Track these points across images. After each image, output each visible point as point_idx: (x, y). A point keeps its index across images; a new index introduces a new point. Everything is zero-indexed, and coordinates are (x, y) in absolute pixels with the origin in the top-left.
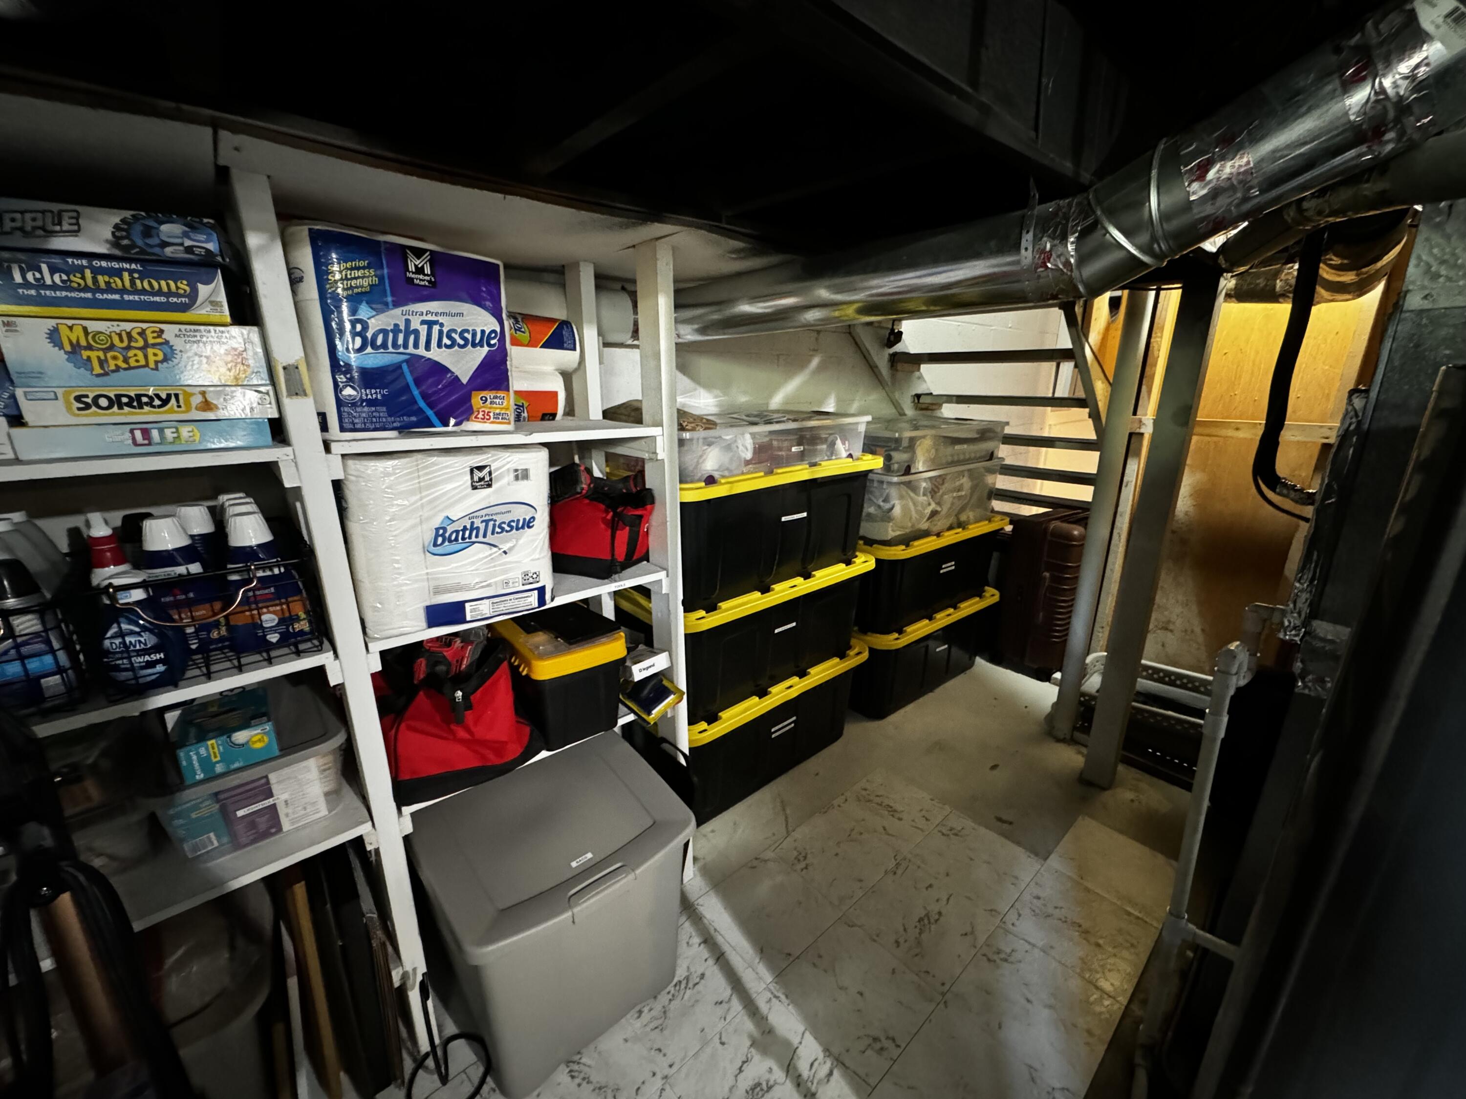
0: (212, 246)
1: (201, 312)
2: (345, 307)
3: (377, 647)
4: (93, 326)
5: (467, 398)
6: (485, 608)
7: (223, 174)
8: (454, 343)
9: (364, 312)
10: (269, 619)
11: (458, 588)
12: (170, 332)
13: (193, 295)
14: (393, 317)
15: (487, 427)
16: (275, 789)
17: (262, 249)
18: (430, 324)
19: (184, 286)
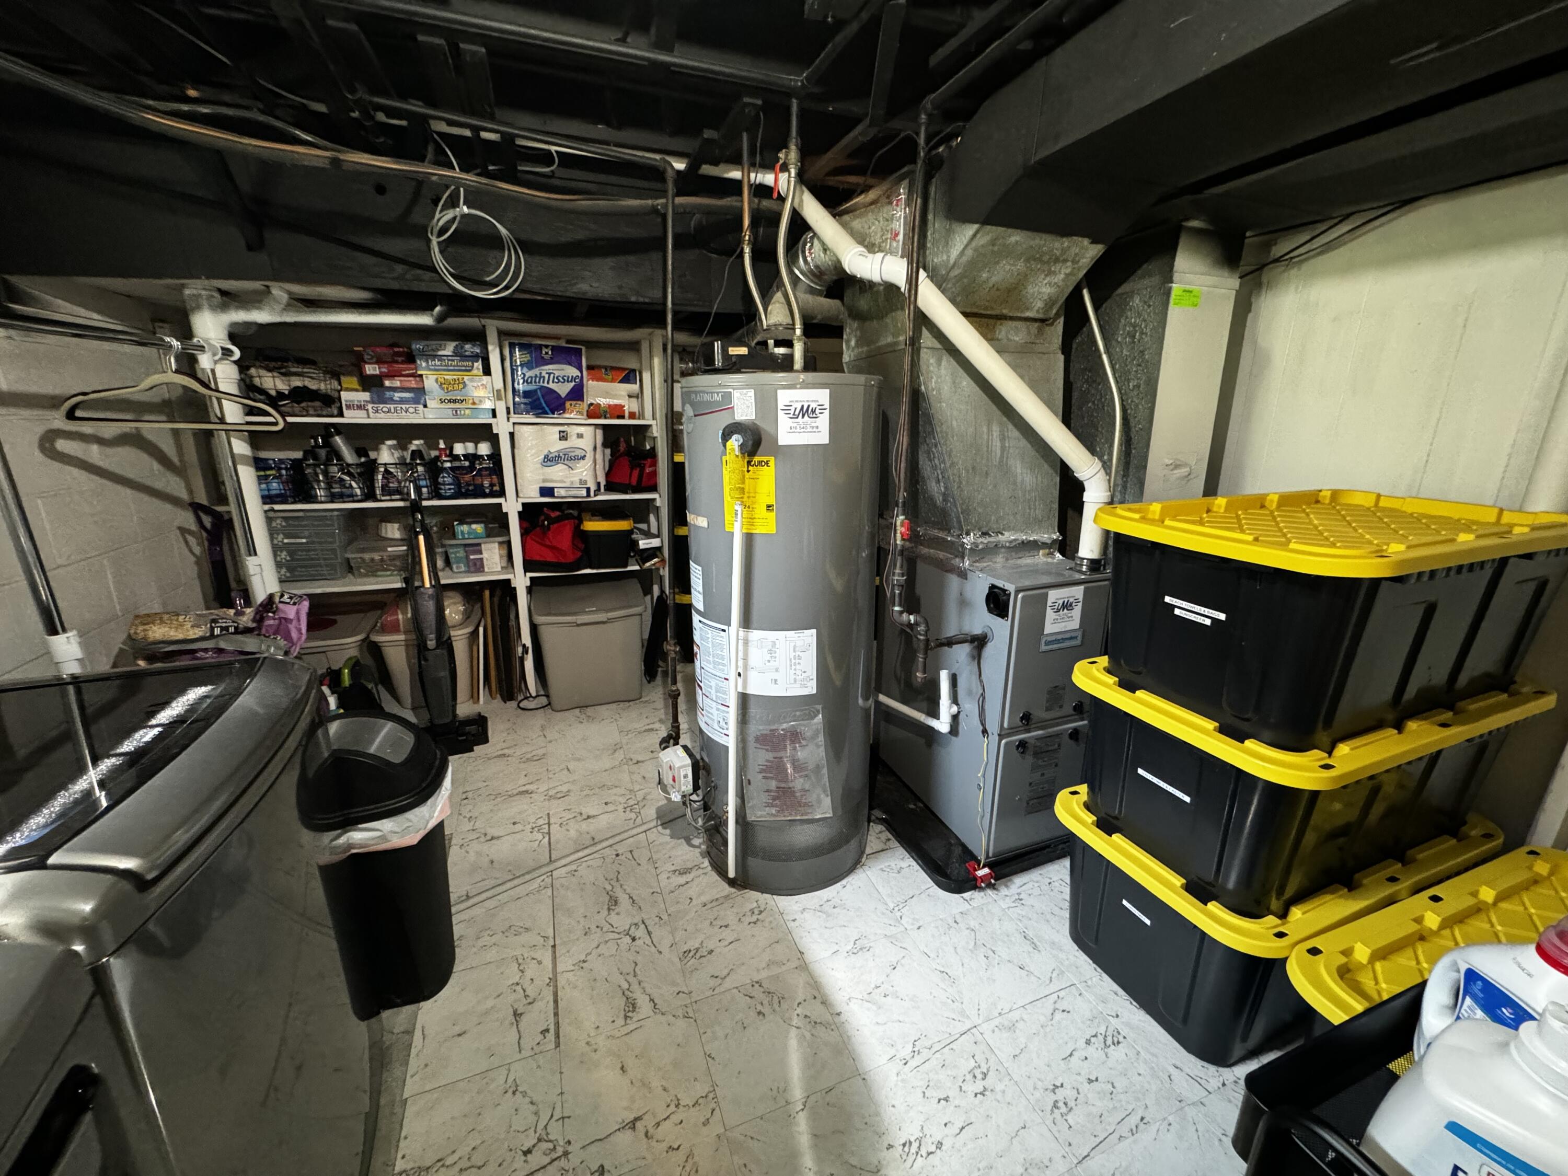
0: (478, 351)
1: (475, 372)
2: (520, 368)
3: (521, 501)
4: (446, 377)
5: (564, 404)
6: (563, 492)
7: (484, 326)
8: (559, 381)
9: (525, 370)
10: (486, 483)
11: (552, 481)
12: (466, 378)
13: (473, 367)
14: (536, 371)
15: (572, 416)
16: (484, 552)
17: (493, 350)
18: (549, 374)
19: (470, 364)
